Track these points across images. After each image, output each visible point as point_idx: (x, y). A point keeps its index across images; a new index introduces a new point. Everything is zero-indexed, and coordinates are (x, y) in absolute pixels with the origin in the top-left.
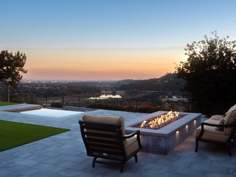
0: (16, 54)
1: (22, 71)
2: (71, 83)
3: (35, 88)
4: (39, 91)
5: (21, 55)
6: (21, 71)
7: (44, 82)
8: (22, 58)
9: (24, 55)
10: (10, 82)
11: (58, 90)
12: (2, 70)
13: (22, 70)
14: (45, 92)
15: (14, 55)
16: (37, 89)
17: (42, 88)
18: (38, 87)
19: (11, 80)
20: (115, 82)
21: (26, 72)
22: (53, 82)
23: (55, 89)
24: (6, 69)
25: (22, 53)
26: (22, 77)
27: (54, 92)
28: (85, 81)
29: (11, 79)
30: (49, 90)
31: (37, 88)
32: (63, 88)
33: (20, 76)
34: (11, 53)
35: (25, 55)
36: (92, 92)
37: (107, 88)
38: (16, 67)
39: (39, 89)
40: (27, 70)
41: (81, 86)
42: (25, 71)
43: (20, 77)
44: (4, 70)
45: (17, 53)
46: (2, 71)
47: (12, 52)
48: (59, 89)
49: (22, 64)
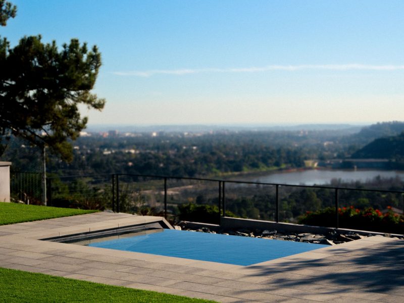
0: (67, 49)
1: (89, 102)
2: (213, 136)
3: (102, 152)
4: (114, 161)
5: (84, 50)
6: (84, 101)
7: (127, 134)
8: (87, 60)
9: (95, 49)
10: (47, 139)
11: (172, 157)
12: (22, 101)
13: (88, 99)
14: (130, 164)
15: (60, 50)
16: (105, 155)
17: (121, 153)
18: (108, 150)
19: (51, 133)
20: (353, 132)
21: (99, 106)
22: (154, 134)
23: (161, 154)
24: (35, 95)
25: (85, 44)
26: (85, 120)
27: (160, 162)
28: (256, 130)
29: (52, 128)
30: (144, 157)
31: (106, 152)
32: (186, 151)
33: (79, 118)
34: (51, 45)
35: (99, 51)
36: (277, 164)
37: (327, 151)
38: (69, 90)
39: (114, 157)
40: (103, 100)
41: (242, 144)
42: (97, 101)
43: (80, 121)
44: (28, 100)
45: (69, 43)
46: (23, 103)
47: (54, 42)
48: (175, 155)
49: (87, 78)
